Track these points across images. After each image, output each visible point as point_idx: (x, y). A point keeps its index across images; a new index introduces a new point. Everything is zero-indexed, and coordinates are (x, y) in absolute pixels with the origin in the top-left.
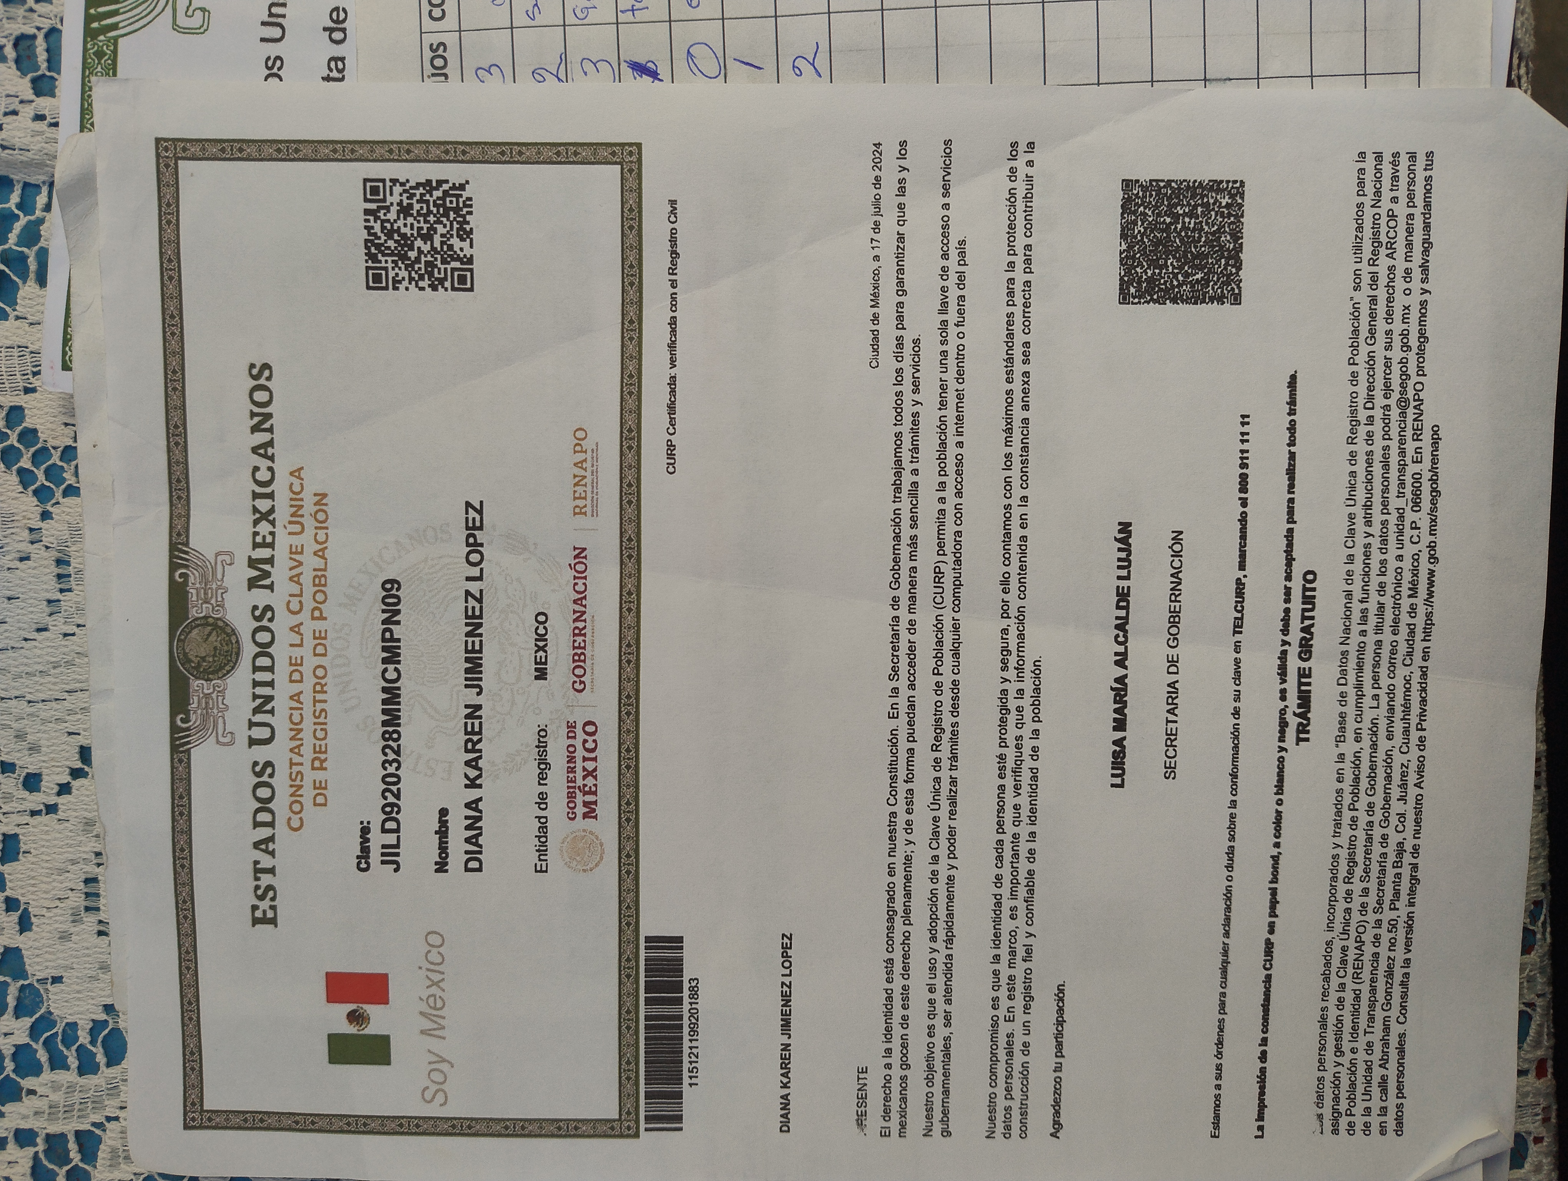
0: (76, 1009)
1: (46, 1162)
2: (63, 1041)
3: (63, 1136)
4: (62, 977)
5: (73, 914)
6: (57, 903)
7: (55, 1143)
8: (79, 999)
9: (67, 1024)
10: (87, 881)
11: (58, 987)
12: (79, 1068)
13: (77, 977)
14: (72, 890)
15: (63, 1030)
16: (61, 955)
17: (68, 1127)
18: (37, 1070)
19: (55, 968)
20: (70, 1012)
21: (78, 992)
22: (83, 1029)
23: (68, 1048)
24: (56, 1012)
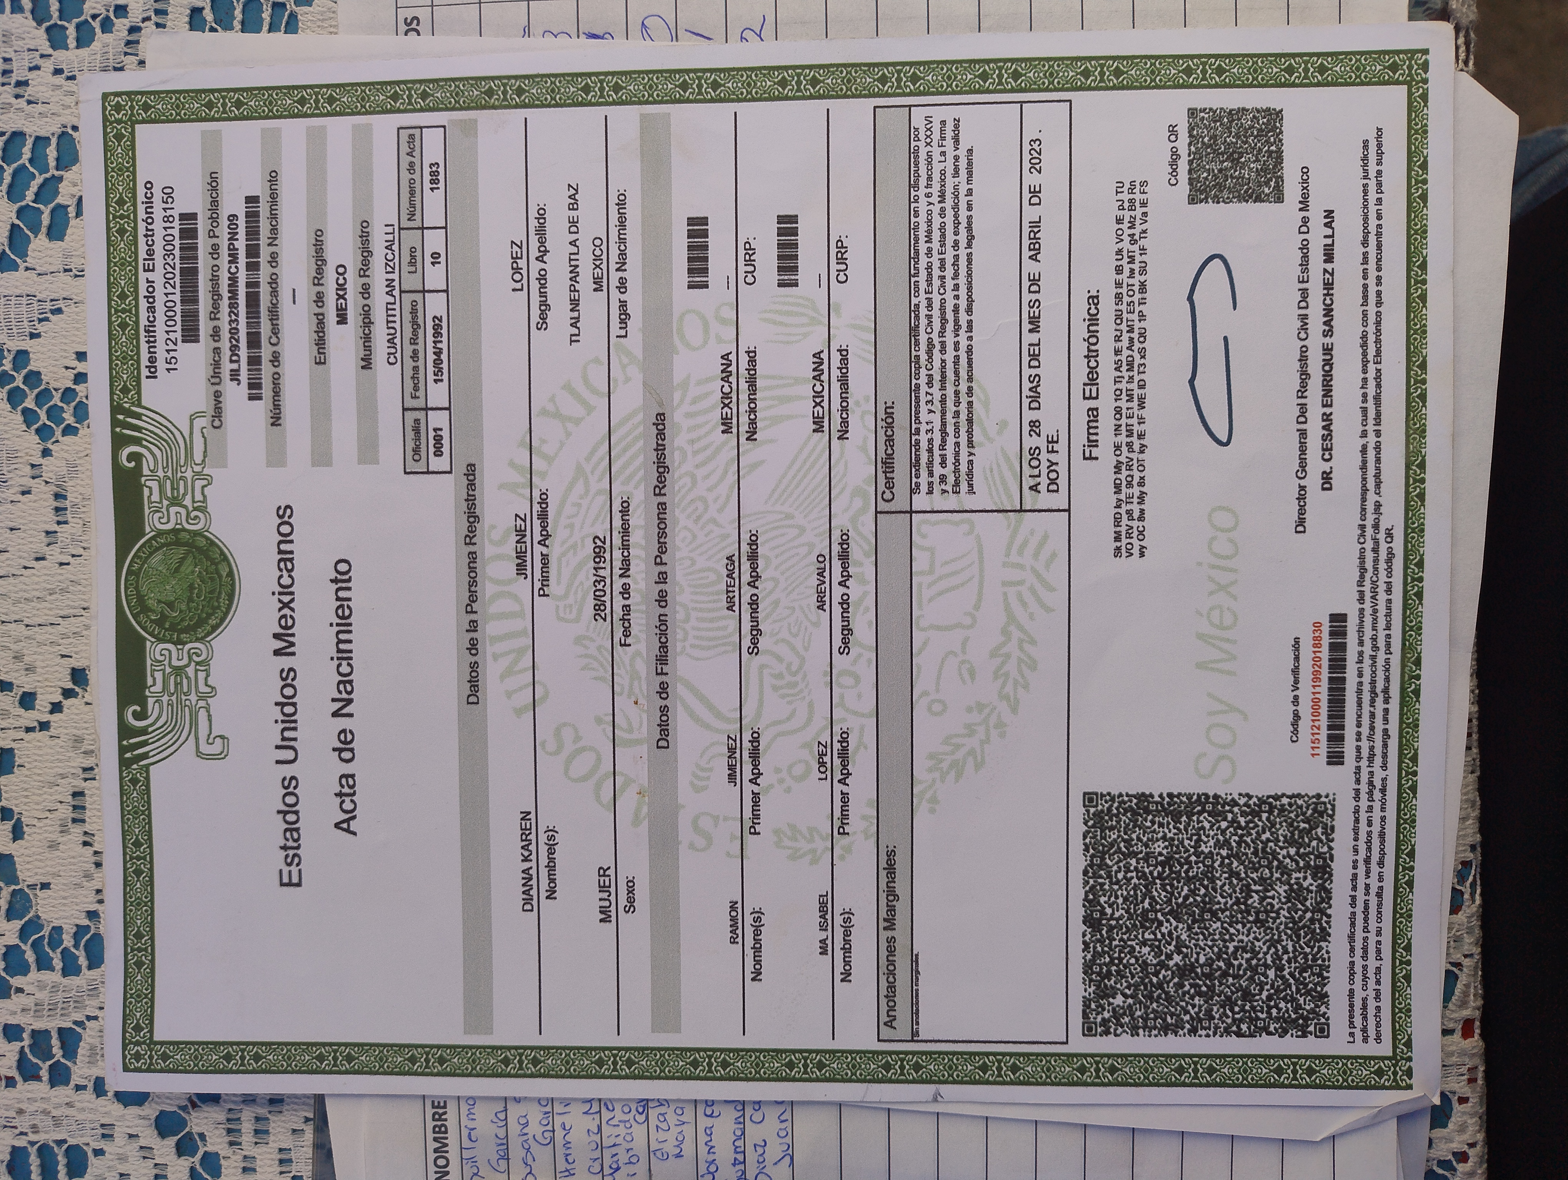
0: (61, 913)
1: (30, 1057)
2: (49, 944)
3: (47, 1032)
4: (49, 884)
5: (61, 825)
6: (48, 814)
7: (40, 1038)
8: (64, 905)
9: (54, 928)
10: (75, 795)
11: (46, 893)
12: (63, 969)
13: (64, 884)
14: (61, 802)
15: (50, 934)
16: (49, 863)
17: (51, 1024)
18: (24, 970)
19: (43, 874)
20: (57, 916)
21: (64, 898)
22: (68, 933)
23: (53, 951)
24: (43, 916)
